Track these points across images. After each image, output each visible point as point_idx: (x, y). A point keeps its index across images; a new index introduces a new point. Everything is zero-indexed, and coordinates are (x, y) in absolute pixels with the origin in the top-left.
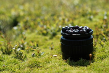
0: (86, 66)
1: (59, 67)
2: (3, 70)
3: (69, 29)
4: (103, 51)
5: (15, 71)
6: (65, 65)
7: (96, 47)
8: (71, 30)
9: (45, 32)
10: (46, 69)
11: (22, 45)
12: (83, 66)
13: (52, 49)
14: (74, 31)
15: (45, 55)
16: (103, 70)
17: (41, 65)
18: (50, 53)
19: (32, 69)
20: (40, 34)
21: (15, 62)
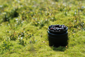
0: (64, 51)
1: (47, 52)
2: (13, 53)
3: (53, 27)
4: (74, 40)
5: (20, 54)
6: (51, 50)
7: (69, 37)
8: (54, 28)
9: (36, 23)
10: (39, 53)
11: (22, 33)
12: (62, 51)
13: (41, 36)
14: (56, 29)
15: (38, 42)
16: (73, 55)
17: (36, 49)
18: (41, 40)
19: (31, 52)
20: (33, 25)
21: (20, 47)
